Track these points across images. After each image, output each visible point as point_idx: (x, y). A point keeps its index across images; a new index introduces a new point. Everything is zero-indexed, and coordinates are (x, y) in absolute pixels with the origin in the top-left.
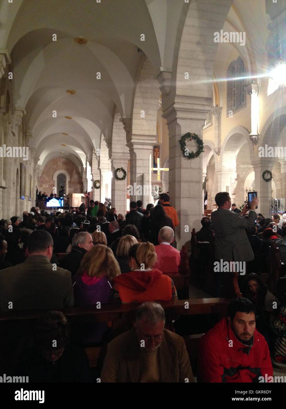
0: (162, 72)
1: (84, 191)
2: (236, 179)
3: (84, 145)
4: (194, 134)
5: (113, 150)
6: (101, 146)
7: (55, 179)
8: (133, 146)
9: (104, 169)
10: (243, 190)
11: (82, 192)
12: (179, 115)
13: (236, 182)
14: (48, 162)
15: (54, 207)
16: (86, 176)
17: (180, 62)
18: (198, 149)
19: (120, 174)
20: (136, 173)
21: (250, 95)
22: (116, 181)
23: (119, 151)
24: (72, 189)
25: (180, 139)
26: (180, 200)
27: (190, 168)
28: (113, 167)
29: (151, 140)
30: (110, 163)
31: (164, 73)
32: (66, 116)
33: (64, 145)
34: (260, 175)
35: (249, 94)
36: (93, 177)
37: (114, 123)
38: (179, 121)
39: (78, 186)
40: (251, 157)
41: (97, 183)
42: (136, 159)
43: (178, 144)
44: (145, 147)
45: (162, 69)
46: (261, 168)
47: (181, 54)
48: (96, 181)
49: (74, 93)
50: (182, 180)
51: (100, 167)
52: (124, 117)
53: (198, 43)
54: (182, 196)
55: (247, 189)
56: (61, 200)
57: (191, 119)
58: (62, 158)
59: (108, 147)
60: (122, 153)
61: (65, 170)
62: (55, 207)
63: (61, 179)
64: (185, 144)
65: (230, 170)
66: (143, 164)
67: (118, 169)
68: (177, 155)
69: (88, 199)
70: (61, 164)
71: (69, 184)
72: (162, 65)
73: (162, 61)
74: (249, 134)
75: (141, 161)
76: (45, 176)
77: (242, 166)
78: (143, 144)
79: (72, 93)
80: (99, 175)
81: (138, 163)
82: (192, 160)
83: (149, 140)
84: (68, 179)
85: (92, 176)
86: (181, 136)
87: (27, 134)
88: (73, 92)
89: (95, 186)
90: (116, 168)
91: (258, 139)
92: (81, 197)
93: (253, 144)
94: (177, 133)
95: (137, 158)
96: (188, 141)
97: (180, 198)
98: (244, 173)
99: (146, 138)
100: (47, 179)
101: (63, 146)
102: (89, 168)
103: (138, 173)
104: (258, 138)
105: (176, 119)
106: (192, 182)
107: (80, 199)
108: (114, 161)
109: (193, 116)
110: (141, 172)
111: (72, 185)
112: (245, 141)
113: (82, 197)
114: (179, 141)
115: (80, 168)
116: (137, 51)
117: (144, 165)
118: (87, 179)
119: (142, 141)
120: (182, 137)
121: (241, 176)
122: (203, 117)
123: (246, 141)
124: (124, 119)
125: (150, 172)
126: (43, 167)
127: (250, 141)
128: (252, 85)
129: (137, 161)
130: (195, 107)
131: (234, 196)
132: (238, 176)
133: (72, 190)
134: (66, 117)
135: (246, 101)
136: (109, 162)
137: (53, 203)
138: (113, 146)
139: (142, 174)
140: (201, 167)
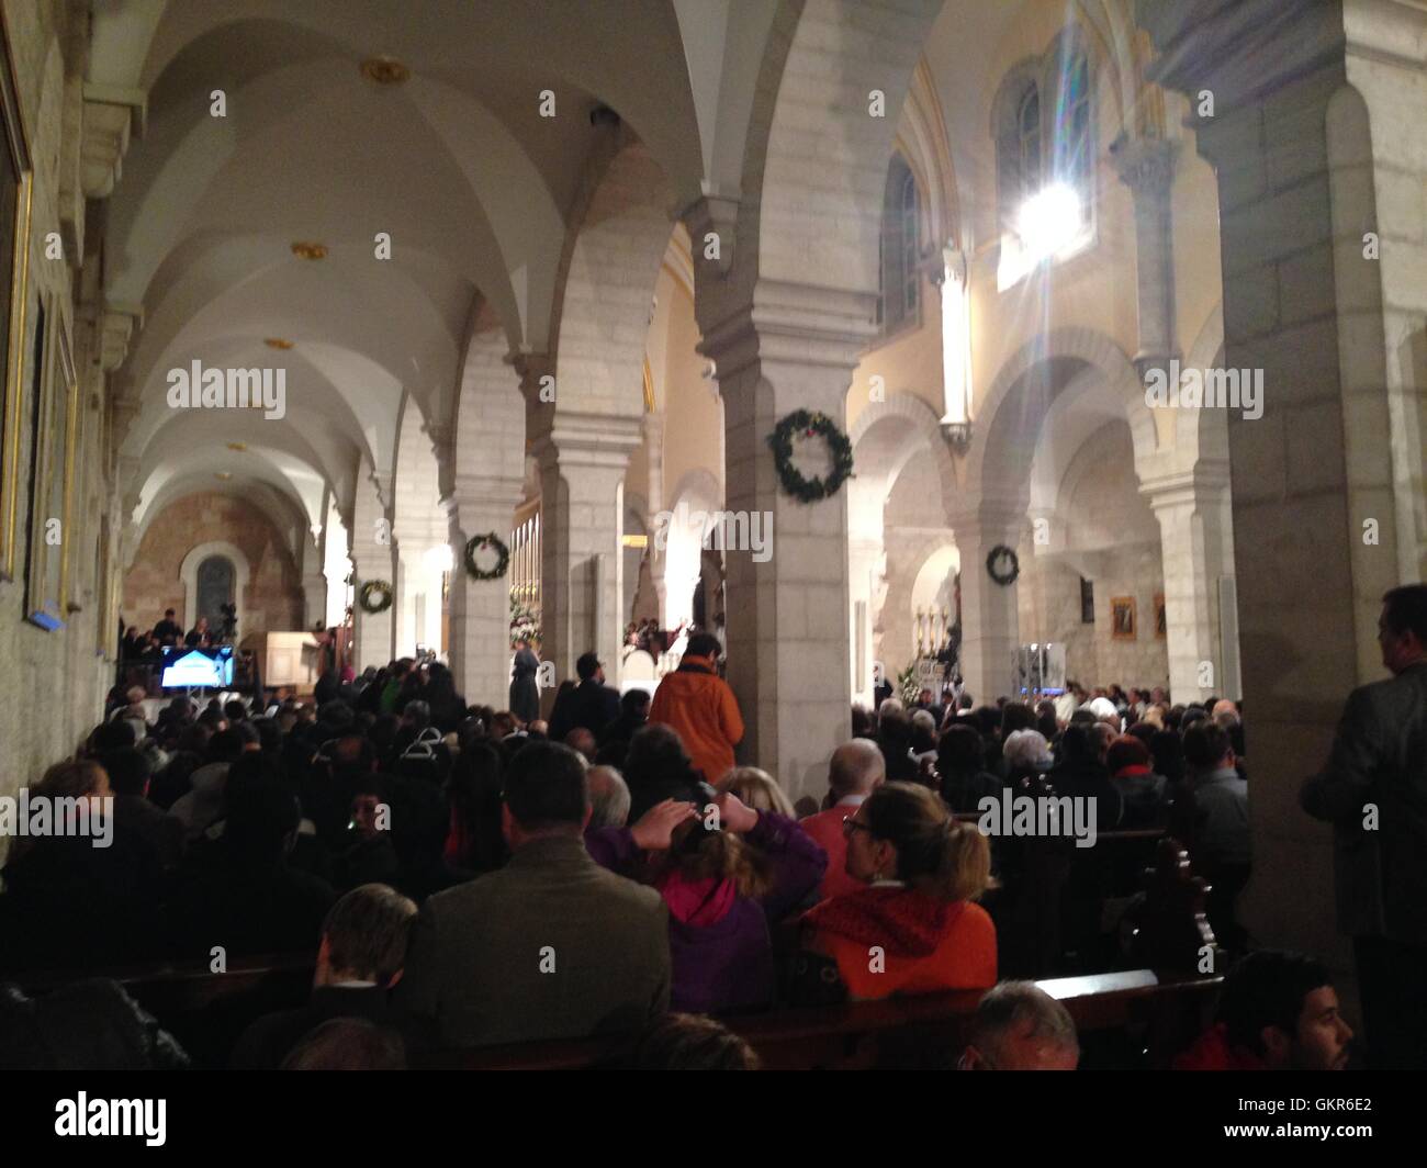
0: (704, 200)
1: (305, 623)
2: (885, 578)
3: (325, 447)
4: (820, 415)
5: (462, 469)
6: (401, 452)
7: (190, 577)
8: (557, 455)
9: (411, 537)
10: (907, 613)
11: (298, 625)
12: (768, 347)
13: (885, 587)
14: (163, 511)
15: (192, 687)
16: (322, 567)
17: (773, 167)
18: (833, 468)
19: (486, 558)
20: (567, 553)
21: (939, 288)
22: (469, 582)
23: (482, 471)
24: (259, 616)
25: (772, 431)
26: (776, 647)
27: (809, 534)
28: (456, 531)
29: (623, 433)
30: (446, 515)
31: (712, 204)
32: (271, 335)
33: (239, 448)
34: (979, 559)
35: (933, 282)
36: (354, 566)
37: (467, 371)
38: (767, 370)
39: (285, 605)
40: (946, 500)
41: (373, 590)
42: (567, 503)
43: (763, 448)
44: (601, 458)
45: (706, 188)
46: (980, 537)
47: (778, 141)
48: (368, 585)
49: (321, 256)
50: (779, 577)
51: (394, 531)
52: (525, 348)
53: (835, 108)
54: (780, 634)
55: (921, 612)
56: (225, 658)
57: (810, 363)
58: (222, 495)
59: (439, 456)
60: (492, 478)
61: (231, 540)
62: (200, 688)
63: (215, 574)
64: (789, 451)
65: (868, 545)
66: (594, 519)
67: (478, 540)
68: (759, 488)
69: (330, 653)
70: (218, 518)
71: (244, 596)
72: (707, 171)
73: (707, 160)
74: (934, 419)
75: (586, 511)
76: (145, 566)
77: (906, 531)
78: (594, 447)
79: (313, 252)
80: (390, 563)
81: (577, 517)
82: (814, 508)
83: (614, 433)
84: (242, 579)
85: (351, 563)
86: (777, 420)
87: (119, 403)
88: (317, 253)
89: (362, 604)
90: (470, 535)
91: (969, 436)
92: (301, 647)
93: (951, 455)
94: (761, 409)
95: (573, 497)
96: (800, 440)
97: (773, 640)
98: (911, 555)
99: (605, 426)
100: (156, 577)
101: (234, 452)
102: (336, 535)
103: (576, 554)
104: (968, 432)
105: (757, 361)
106: (817, 583)
107: (298, 655)
108: (462, 509)
109: (815, 352)
110: (587, 549)
111: (257, 601)
112: (923, 443)
113: (307, 648)
114: (769, 438)
115: (292, 535)
116: (589, 120)
117: (598, 523)
118: (326, 579)
119: (592, 437)
120: (779, 427)
121: (902, 567)
122: (849, 359)
123: (927, 444)
124: (523, 355)
125: (620, 552)
126: (143, 529)
127: (942, 443)
128: (946, 253)
129: (571, 507)
130: (824, 322)
131: (879, 638)
132: (890, 564)
133: (258, 619)
134: (271, 343)
135: (921, 305)
136: (442, 513)
137: (192, 671)
138: (461, 453)
139: (588, 558)
140: (844, 532)
